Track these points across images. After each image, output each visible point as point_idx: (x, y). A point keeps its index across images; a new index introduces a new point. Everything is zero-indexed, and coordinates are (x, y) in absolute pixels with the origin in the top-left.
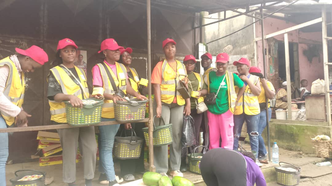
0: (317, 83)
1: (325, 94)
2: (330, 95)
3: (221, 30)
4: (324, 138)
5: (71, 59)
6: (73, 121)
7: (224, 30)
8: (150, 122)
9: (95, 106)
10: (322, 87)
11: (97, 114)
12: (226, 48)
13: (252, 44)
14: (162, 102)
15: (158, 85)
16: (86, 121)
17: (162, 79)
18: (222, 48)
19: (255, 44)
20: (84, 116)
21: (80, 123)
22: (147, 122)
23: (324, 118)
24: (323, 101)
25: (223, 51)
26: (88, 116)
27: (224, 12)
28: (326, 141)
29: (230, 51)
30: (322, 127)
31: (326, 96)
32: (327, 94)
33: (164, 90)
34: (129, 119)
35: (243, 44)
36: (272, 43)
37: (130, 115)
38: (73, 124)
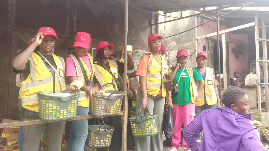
0: (250, 76)
1: (257, 86)
2: (261, 87)
3: (167, 29)
4: (257, 124)
5: (49, 49)
6: (48, 116)
7: (170, 29)
8: (125, 115)
9: (72, 98)
10: (255, 80)
11: (73, 107)
12: (171, 44)
13: (194, 42)
14: (148, 94)
15: (144, 78)
16: (62, 115)
17: (148, 71)
18: (167, 44)
19: (196, 41)
20: (60, 110)
21: (55, 117)
22: (122, 115)
23: (256, 106)
24: (255, 91)
25: (168, 46)
26: (63, 109)
27: (180, 12)
28: (259, 126)
29: (174, 47)
30: (254, 113)
31: (257, 88)
32: (259, 85)
33: (150, 82)
34: (105, 113)
35: (186, 41)
36: (210, 42)
37: (106, 109)
38: (48, 119)
